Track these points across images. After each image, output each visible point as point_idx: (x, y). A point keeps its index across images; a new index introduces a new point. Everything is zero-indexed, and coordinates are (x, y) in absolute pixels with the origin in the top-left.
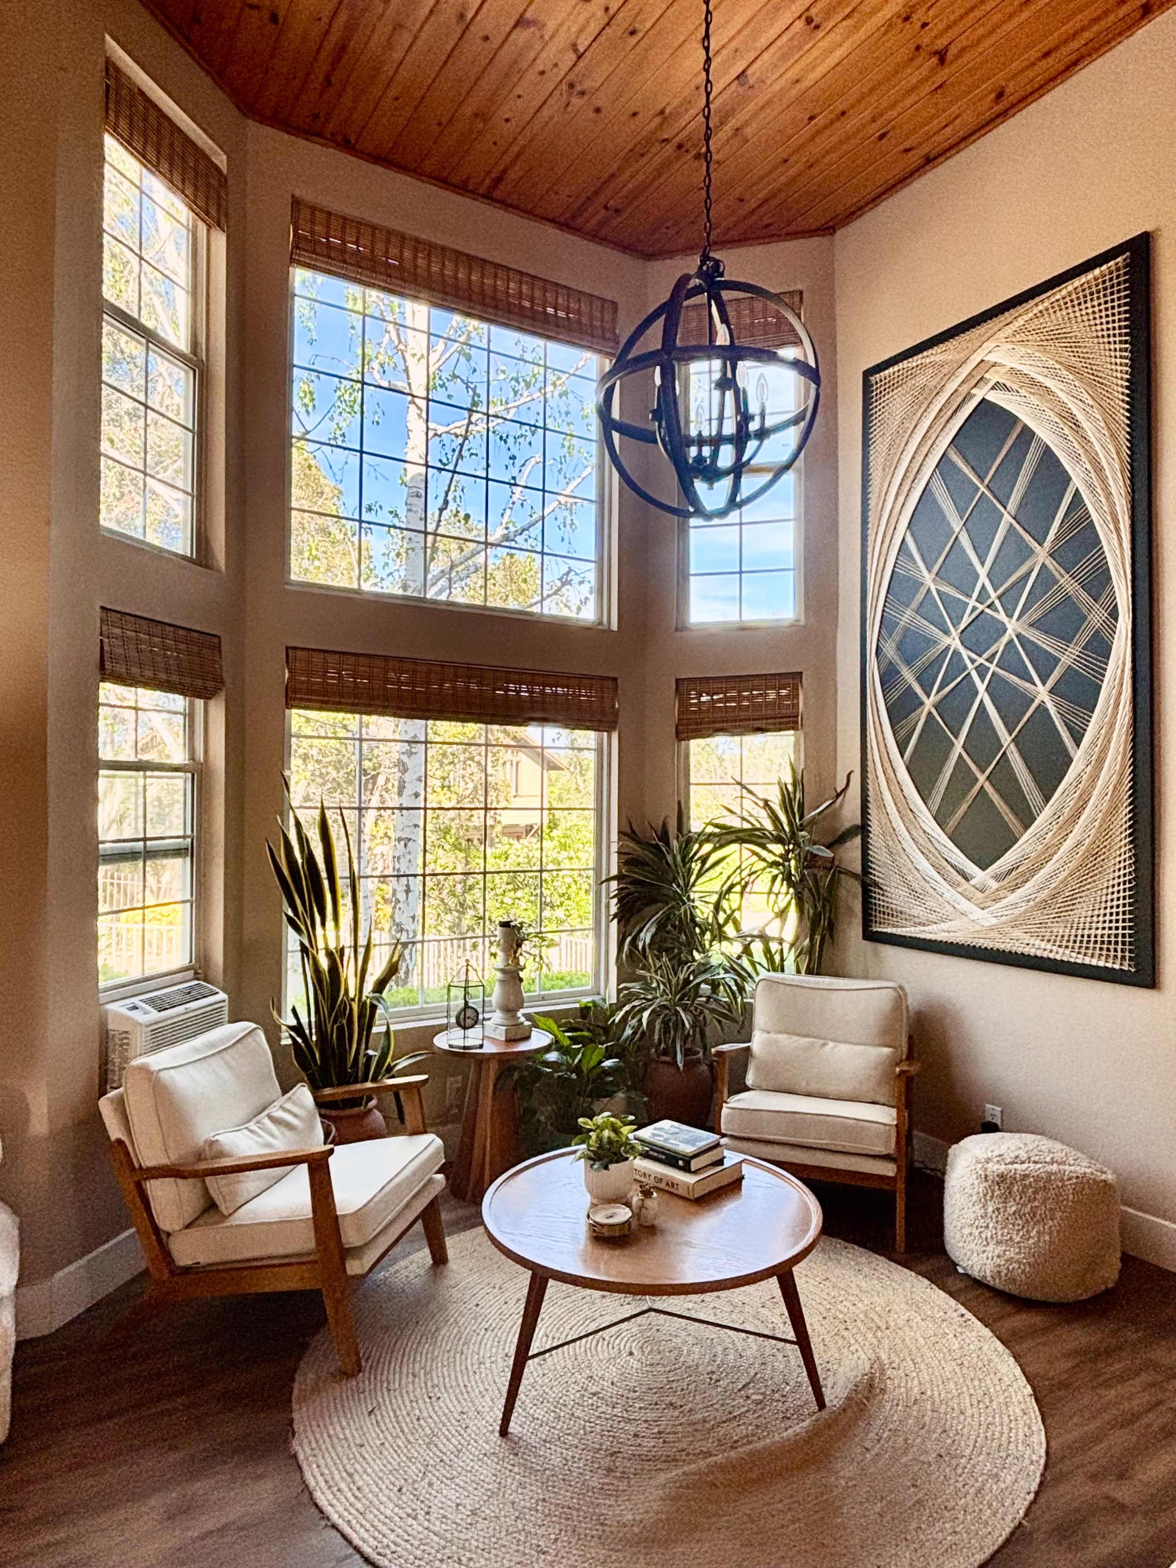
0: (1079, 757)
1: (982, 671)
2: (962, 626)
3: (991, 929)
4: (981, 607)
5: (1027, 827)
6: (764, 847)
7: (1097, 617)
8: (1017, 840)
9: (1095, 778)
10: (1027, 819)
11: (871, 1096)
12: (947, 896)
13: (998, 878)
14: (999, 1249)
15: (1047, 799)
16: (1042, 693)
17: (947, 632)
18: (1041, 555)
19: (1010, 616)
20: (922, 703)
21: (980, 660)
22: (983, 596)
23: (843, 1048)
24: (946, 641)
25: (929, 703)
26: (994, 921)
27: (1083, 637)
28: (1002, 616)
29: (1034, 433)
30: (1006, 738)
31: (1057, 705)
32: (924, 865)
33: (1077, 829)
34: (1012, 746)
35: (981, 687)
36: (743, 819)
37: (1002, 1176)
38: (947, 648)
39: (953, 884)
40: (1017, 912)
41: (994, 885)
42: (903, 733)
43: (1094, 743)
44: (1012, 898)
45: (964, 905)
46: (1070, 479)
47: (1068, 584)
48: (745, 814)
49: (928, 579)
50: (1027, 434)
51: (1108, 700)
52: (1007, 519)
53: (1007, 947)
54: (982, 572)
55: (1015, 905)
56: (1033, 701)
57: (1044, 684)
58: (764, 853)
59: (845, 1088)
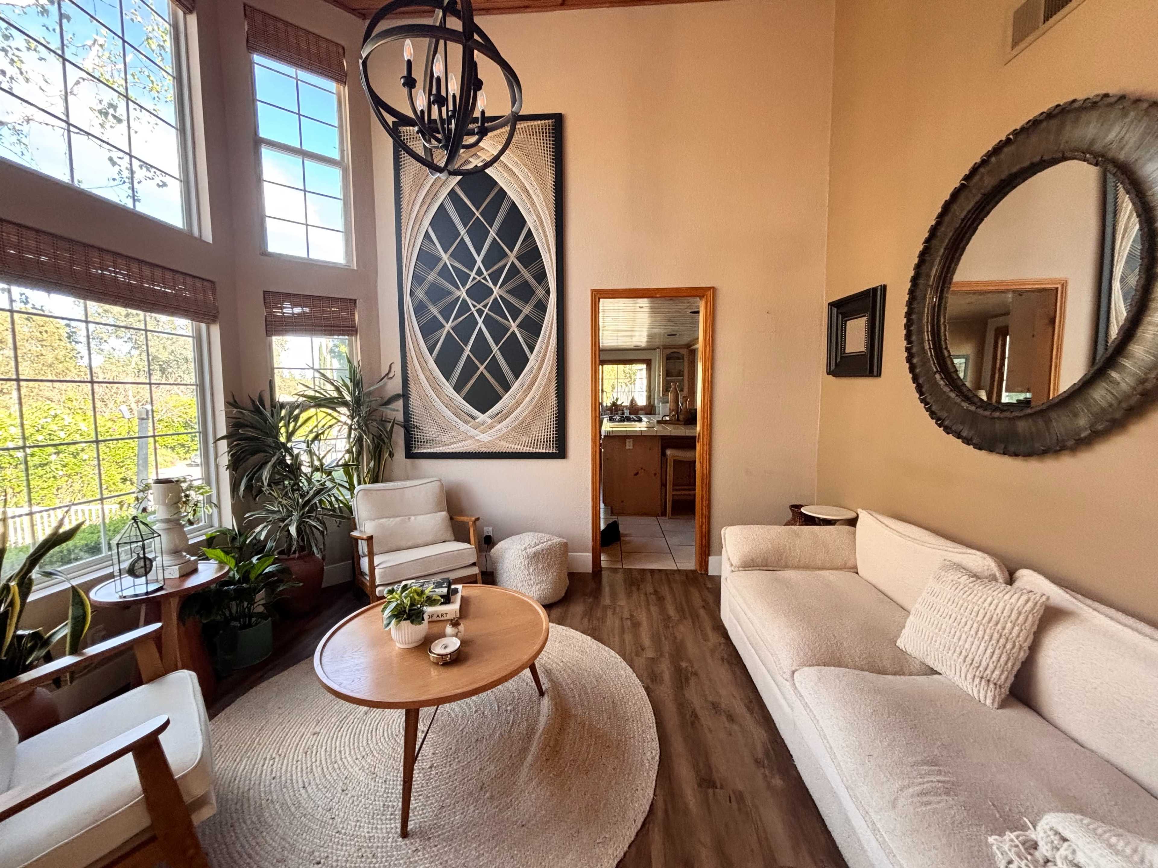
0: (532, 358)
1: (480, 312)
2: (467, 287)
3: (489, 442)
4: (478, 278)
5: (507, 391)
6: (334, 409)
7: (540, 292)
8: (501, 398)
9: (540, 368)
10: (507, 388)
11: (443, 539)
12: (462, 429)
13: (491, 417)
14: (538, 587)
15: (517, 377)
16: (514, 326)
17: (458, 288)
18: (512, 257)
19: (495, 285)
20: (444, 326)
21: (479, 306)
22: (479, 273)
23: (421, 518)
24: (458, 293)
25: (448, 326)
26: (491, 438)
27: (533, 301)
28: (491, 285)
29: (506, 193)
30: (495, 349)
31: (521, 333)
32: (448, 414)
33: (532, 391)
34: (498, 352)
35: (480, 321)
36: (316, 391)
37: (535, 553)
38: (459, 297)
39: (466, 422)
40: (502, 433)
41: (490, 421)
42: (432, 342)
43: (540, 351)
44: (499, 426)
45: (473, 432)
46: (525, 222)
47: (526, 274)
48: (317, 388)
49: (445, 257)
50: (502, 193)
51: (545, 332)
52: (492, 234)
53: (497, 450)
54: (479, 260)
55: (500, 430)
56: (508, 330)
57: (514, 322)
58: (335, 414)
59: (429, 538)
